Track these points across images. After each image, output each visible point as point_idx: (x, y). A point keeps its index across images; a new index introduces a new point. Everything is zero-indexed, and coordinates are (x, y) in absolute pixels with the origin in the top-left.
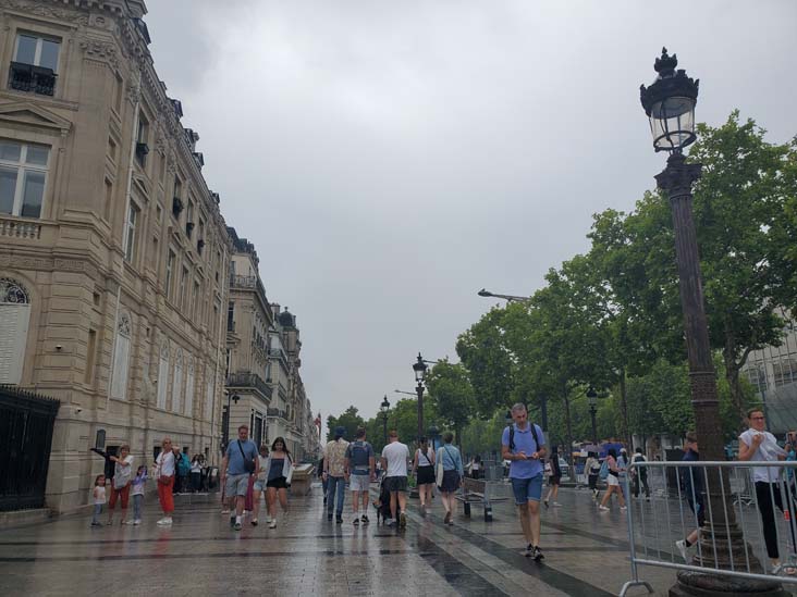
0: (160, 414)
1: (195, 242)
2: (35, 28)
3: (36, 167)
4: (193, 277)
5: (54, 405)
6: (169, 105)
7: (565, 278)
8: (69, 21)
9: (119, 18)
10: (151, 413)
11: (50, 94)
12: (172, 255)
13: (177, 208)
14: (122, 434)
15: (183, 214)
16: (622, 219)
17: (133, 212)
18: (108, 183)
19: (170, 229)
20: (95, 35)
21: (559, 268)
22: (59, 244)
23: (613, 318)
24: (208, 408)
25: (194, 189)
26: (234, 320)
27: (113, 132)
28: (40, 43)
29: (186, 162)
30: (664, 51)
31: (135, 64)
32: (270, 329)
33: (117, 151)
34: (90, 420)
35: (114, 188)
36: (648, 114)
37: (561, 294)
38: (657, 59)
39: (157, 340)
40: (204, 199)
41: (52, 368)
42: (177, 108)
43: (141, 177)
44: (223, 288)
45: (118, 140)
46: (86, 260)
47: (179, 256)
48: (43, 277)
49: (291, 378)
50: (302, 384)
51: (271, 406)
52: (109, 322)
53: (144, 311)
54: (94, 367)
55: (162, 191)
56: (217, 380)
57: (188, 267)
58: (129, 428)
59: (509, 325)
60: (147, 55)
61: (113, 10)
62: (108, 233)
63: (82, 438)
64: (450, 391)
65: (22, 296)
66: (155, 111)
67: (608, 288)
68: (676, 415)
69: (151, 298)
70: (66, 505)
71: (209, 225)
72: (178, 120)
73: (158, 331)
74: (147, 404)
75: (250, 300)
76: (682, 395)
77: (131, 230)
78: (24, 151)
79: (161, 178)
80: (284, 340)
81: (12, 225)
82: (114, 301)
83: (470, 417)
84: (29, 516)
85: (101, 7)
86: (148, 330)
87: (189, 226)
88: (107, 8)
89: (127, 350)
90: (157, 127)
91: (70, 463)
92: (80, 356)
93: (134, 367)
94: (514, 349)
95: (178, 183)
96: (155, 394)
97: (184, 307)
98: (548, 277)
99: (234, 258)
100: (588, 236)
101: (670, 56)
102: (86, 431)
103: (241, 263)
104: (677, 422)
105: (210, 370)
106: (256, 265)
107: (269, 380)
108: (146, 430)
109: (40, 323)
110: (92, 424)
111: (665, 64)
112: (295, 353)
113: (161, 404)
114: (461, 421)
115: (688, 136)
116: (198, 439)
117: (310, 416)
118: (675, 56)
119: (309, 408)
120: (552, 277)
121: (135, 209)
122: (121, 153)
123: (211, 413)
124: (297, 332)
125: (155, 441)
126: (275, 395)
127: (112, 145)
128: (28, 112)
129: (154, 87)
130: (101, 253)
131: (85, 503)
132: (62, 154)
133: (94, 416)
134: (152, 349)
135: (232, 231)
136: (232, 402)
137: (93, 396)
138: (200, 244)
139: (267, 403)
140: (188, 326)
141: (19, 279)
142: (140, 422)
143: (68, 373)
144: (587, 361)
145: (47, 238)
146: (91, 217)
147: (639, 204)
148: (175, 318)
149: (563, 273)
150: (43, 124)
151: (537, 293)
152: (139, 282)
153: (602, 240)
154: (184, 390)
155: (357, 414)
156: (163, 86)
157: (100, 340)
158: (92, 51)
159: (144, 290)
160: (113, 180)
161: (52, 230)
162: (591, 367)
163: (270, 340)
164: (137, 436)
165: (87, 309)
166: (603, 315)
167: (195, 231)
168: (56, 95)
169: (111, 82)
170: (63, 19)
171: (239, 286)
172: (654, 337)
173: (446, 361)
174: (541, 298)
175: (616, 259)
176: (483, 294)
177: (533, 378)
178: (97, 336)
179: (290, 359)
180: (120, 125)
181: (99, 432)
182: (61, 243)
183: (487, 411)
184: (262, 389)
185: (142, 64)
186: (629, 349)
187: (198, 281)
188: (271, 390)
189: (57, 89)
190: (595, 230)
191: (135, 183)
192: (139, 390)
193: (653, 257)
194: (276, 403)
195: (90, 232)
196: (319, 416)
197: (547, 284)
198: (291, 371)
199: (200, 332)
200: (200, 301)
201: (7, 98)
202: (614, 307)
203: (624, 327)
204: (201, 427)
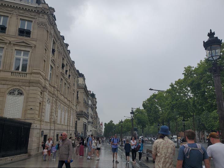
0: (58, 125)
1: (68, 76)
2: (25, 18)
3: (26, 57)
4: (67, 85)
5: (30, 124)
6: (61, 37)
7: (176, 86)
8: (34, 16)
9: (48, 15)
10: (56, 125)
11: (29, 37)
12: (62, 79)
13: (63, 66)
14: (48, 131)
15: (65, 68)
16: (193, 69)
17: (51, 68)
18: (45, 61)
19: (61, 72)
20: (41, 20)
21: (174, 83)
22: (31, 79)
23: (190, 98)
24: (71, 122)
25: (68, 60)
26: (78, 96)
27: (46, 47)
28: (26, 23)
29: (65, 53)
30: (211, 30)
31: (52, 27)
32: (88, 98)
33: (47, 52)
34: (39, 128)
35: (46, 62)
36: (206, 49)
37: (175, 91)
38: (208, 33)
39: (57, 104)
40: (70, 63)
41: (30, 114)
42: (63, 38)
43: (53, 58)
44: (76, 88)
45: (47, 48)
46: (39, 83)
47: (64, 80)
48: (27, 88)
49: (94, 112)
50: (97, 113)
51: (89, 120)
52: (45, 100)
53: (54, 96)
54: (41, 113)
55: (59, 62)
56: (74, 114)
57: (66, 83)
58: (50, 130)
59: (159, 99)
60: (55, 24)
61: (46, 13)
62: (44, 75)
63: (37, 133)
64: (141, 117)
65: (22, 93)
66: (57, 39)
67: (189, 89)
68: (209, 125)
69: (56, 92)
70: (33, 153)
71: (72, 70)
72: (63, 41)
73: (58, 101)
74: (54, 122)
75: (83, 91)
76: (212, 119)
77: (51, 74)
78: (22, 53)
79: (59, 58)
80: (92, 101)
81: (19, 74)
82: (46, 94)
83: (147, 125)
84: (23, 156)
85: (43, 12)
86: (55, 101)
87: (66, 71)
88: (45, 12)
89: (49, 108)
90: (58, 44)
91: (34, 140)
92: (36, 110)
93: (51, 112)
94: (160, 106)
95: (63, 59)
96: (57, 120)
97: (65, 94)
98: (170, 86)
99: (78, 79)
100: (183, 74)
101: (213, 32)
102: (38, 131)
103: (81, 80)
104: (210, 127)
105: (72, 112)
106: (85, 80)
107: (88, 113)
108: (54, 130)
109: (26, 101)
110: (40, 129)
111: (211, 34)
112: (95, 105)
113: (59, 122)
114: (144, 126)
115: (219, 57)
116: (68, 131)
117: (99, 122)
118: (214, 32)
119: (99, 120)
120: (172, 86)
121: (52, 67)
122: (48, 53)
123: (72, 124)
124: (96, 99)
125: (57, 133)
126: (90, 117)
127: (46, 50)
128: (23, 42)
129: (57, 32)
130: (43, 81)
131: (38, 151)
132: (32, 54)
133: (41, 127)
134: (56, 107)
135: (78, 71)
136: (78, 120)
137: (40, 121)
138: (69, 76)
139: (88, 120)
140: (66, 100)
141: (21, 89)
142: (53, 128)
143: (34, 115)
144: (183, 111)
145: (28, 77)
146: (40, 71)
147: (198, 64)
148: (62, 98)
149: (175, 84)
150: (28, 45)
151: (167, 90)
152: (53, 88)
153: (187, 75)
154: (65, 118)
155: (113, 123)
156: (59, 32)
157: (42, 105)
158: (41, 24)
159: (54, 90)
160: (46, 60)
161: (30, 75)
162: (184, 113)
163: (88, 101)
164: (52, 132)
165: (39, 97)
166: (187, 97)
167: (68, 72)
168: (31, 37)
169: (45, 33)
170: (33, 16)
171: (80, 86)
172: (203, 105)
173: (139, 108)
174: (168, 91)
175: (192, 81)
176: (151, 89)
177: (166, 115)
178: (41, 104)
179: (94, 107)
180: (48, 44)
181: (42, 131)
182: (32, 78)
183: (152, 124)
184: (86, 116)
185: (54, 27)
186: (196, 108)
187: (69, 87)
188: (88, 116)
189: (31, 35)
190: (185, 72)
191: (52, 60)
192: (52, 119)
193: (203, 81)
194: (90, 120)
195: (40, 75)
196: (102, 123)
197: (170, 87)
198: (94, 110)
199: (69, 101)
200: (69, 92)
201: (18, 38)
202: (191, 95)
203: (194, 101)
204: (69, 128)
